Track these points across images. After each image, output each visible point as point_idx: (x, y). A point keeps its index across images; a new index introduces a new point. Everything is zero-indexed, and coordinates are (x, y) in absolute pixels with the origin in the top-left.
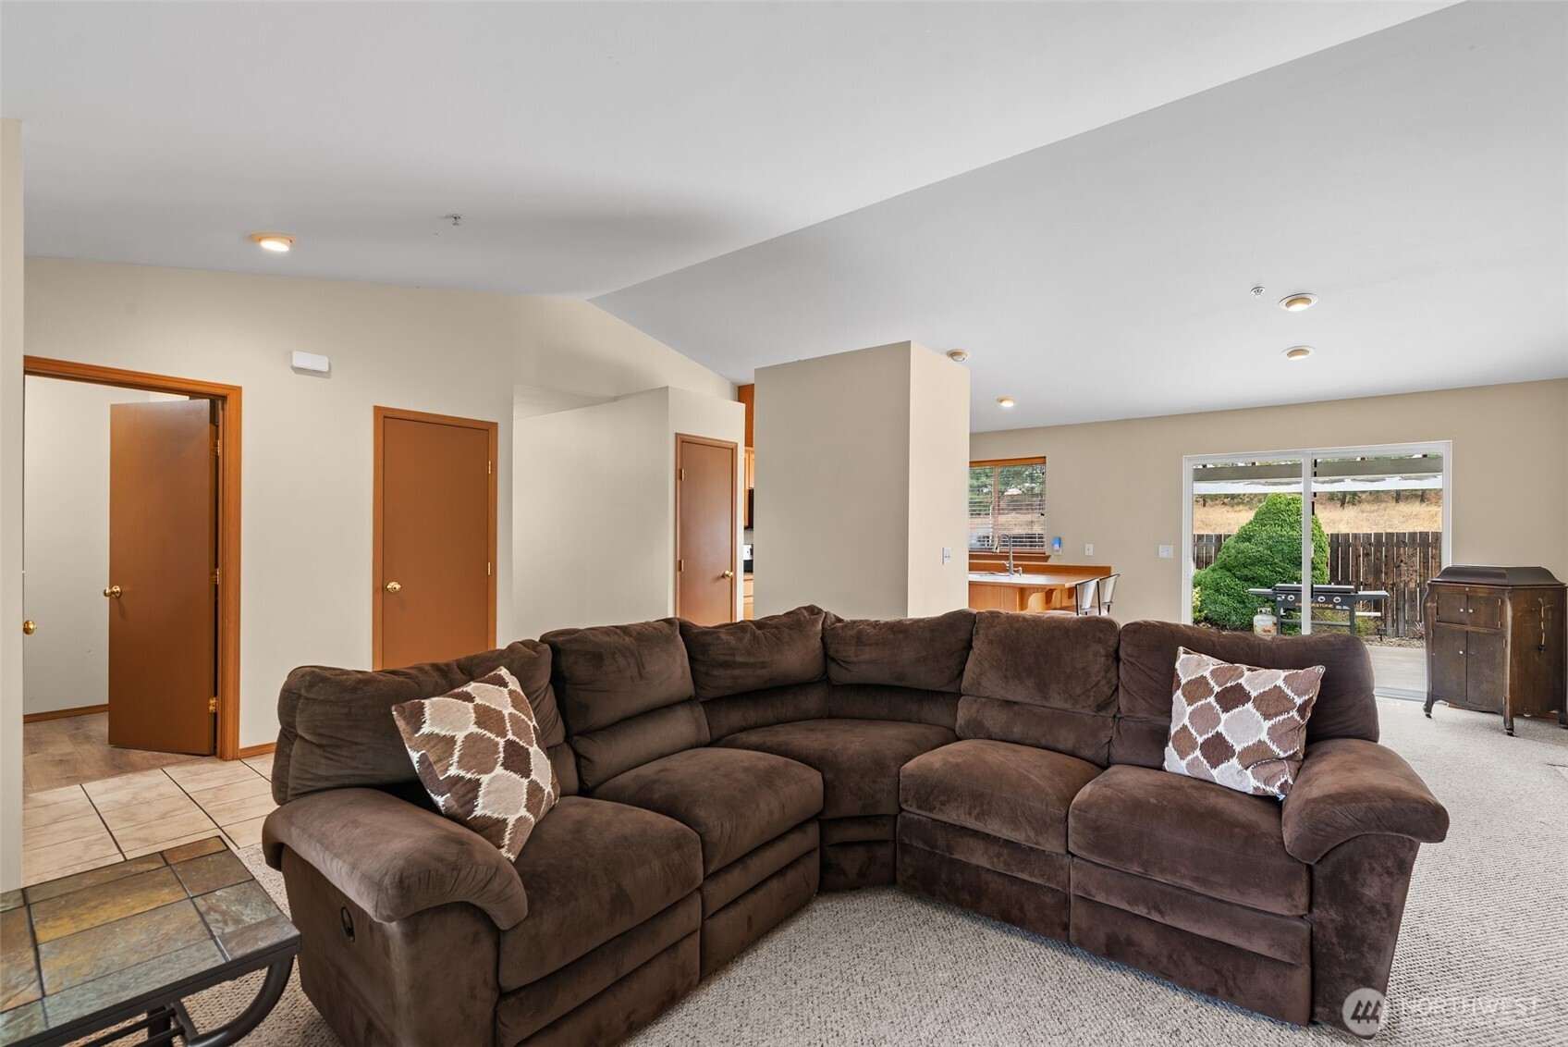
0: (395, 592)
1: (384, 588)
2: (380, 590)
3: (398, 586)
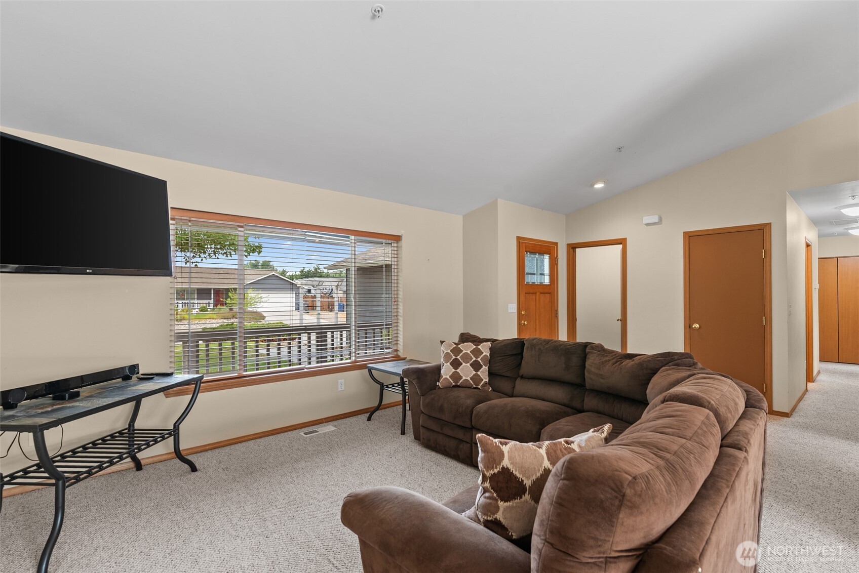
0: (695, 329)
1: (690, 327)
2: (688, 327)
3: (697, 326)
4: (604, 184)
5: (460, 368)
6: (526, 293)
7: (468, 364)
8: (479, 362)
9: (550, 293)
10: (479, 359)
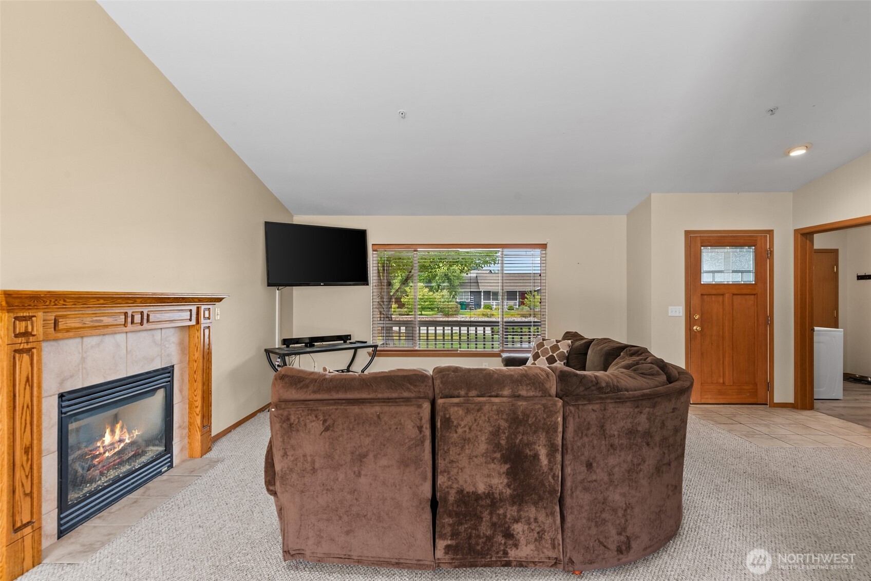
4: (807, 150)
5: (538, 360)
6: (702, 295)
7: (545, 358)
8: (554, 357)
9: (755, 294)
10: (555, 355)
